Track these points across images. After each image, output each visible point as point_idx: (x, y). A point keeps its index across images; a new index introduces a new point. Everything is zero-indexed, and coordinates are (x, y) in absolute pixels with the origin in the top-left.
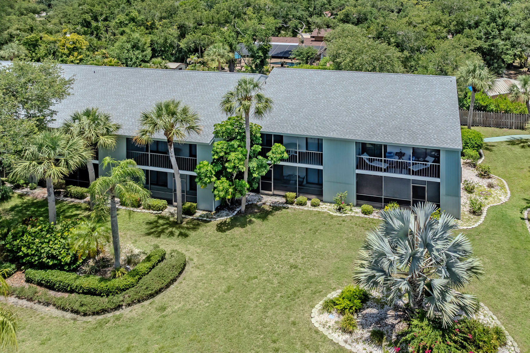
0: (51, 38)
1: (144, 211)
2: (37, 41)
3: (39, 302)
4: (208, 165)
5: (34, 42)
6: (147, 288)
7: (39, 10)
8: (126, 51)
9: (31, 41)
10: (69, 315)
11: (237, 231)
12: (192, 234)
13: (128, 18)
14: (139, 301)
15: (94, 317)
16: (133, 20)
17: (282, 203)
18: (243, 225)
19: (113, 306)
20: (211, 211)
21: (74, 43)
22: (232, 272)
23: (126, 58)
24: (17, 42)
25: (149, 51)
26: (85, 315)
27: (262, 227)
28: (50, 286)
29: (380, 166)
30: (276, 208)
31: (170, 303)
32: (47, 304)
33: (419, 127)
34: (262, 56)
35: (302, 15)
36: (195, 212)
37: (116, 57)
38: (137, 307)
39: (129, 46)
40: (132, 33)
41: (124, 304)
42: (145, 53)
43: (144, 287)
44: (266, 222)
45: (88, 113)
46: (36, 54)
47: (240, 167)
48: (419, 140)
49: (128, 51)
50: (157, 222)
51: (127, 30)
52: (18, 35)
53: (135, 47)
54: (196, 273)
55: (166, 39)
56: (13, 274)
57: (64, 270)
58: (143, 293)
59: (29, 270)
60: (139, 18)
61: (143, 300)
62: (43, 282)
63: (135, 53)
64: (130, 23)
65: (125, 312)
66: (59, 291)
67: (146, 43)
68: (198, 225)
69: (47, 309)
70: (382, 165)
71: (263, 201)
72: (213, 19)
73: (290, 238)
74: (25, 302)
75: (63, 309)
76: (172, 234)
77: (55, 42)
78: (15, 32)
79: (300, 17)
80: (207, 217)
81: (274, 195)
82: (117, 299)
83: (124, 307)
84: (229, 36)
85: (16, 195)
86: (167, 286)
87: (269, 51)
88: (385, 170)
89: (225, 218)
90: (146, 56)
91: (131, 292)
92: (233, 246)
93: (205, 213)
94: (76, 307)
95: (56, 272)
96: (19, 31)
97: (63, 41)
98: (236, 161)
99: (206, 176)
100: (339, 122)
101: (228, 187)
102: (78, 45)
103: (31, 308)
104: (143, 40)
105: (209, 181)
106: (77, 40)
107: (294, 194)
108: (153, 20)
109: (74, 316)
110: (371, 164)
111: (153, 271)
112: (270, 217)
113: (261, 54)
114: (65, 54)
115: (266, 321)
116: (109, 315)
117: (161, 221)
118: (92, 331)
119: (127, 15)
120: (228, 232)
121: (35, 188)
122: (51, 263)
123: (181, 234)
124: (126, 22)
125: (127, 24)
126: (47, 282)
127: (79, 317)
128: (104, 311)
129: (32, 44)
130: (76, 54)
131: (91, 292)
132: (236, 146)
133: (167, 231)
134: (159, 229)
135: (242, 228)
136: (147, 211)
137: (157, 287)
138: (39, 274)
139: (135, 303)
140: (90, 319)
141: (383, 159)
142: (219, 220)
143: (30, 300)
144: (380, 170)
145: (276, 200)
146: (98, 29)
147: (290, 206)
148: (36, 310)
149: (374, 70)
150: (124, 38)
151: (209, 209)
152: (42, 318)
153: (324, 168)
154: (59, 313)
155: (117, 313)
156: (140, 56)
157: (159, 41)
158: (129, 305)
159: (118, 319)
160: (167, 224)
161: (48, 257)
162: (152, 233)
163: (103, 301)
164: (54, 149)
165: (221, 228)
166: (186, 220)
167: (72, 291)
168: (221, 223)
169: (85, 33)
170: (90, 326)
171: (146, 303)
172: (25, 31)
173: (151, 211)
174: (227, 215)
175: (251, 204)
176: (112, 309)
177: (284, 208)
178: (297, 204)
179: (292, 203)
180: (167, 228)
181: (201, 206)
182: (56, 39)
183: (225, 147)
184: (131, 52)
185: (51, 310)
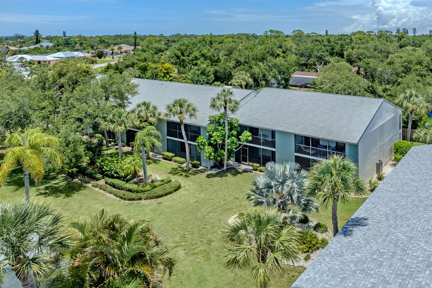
0: (154, 66)
1: (173, 163)
2: (146, 67)
3: (108, 192)
4: (203, 139)
5: (145, 68)
6: (155, 193)
7: (163, 49)
8: (197, 76)
9: (143, 67)
10: (118, 199)
11: (217, 179)
12: (192, 177)
13: (200, 54)
14: (150, 199)
15: (128, 201)
16: (203, 55)
17: (251, 170)
18: (221, 177)
19: (137, 198)
20: (208, 168)
21: (167, 70)
22: (202, 196)
23: (197, 81)
24: (136, 67)
25: (212, 77)
26: (125, 200)
27: (231, 179)
28: (114, 186)
29: (309, 152)
30: (245, 171)
31: (164, 202)
32: (111, 193)
33: (337, 128)
34: (284, 84)
35: (321, 55)
36: (199, 167)
37: (190, 80)
38: (149, 201)
39: (199, 72)
40: (201, 64)
41: (143, 198)
42: (209, 78)
43: (154, 192)
44: (235, 177)
45: (144, 104)
46: (145, 75)
47: (218, 140)
48: (332, 136)
49: (198, 76)
50: (177, 169)
51: (199, 62)
52: (137, 63)
53: (203, 73)
54: (184, 192)
55: (225, 69)
56: (100, 179)
57: (121, 180)
58: (152, 194)
59: (107, 178)
60: (207, 55)
61: (152, 198)
62: (111, 184)
63: (203, 78)
64: (201, 57)
65: (143, 202)
66: (117, 189)
67: (210, 71)
68: (197, 173)
69: (110, 195)
70: (310, 151)
71: (240, 167)
72: (256, 56)
73: (244, 186)
74: (102, 191)
75: (117, 196)
76: (181, 175)
77: (156, 68)
78: (135, 61)
79: (319, 56)
80: (204, 170)
81: (249, 165)
82: (139, 195)
83: (143, 200)
84: (264, 69)
85: (114, 148)
86: (166, 194)
87: (289, 80)
88: (312, 154)
89: (214, 172)
90: (210, 80)
91: (147, 193)
92: (210, 185)
93: (204, 168)
94: (121, 195)
95: (117, 180)
96: (137, 61)
97: (161, 68)
98: (216, 137)
99: (202, 145)
100: (288, 122)
101: (211, 152)
102: (169, 71)
103: (104, 194)
104: (208, 69)
105: (203, 148)
106: (169, 68)
107: (258, 165)
108: (218, 56)
109: (120, 199)
110: (305, 150)
111: (161, 186)
112: (239, 175)
113: (283, 82)
114: (161, 76)
115: (207, 217)
116: (135, 202)
117: (179, 169)
118: (125, 206)
119: (200, 52)
120: (211, 179)
121: (124, 146)
122: (115, 176)
123: (186, 176)
124: (199, 57)
125: (199, 58)
126: (113, 184)
127: (122, 201)
128: (133, 199)
129: (143, 69)
130: (168, 76)
131: (130, 190)
132: (220, 129)
133: (179, 174)
134: (176, 172)
135: (220, 177)
136: (174, 163)
137: (160, 193)
138: (110, 180)
139: (148, 199)
140: (127, 202)
141: (311, 147)
142: (210, 172)
143: (104, 190)
144: (309, 154)
145: (248, 168)
146: (184, 62)
147: (254, 171)
148: (106, 195)
149: (349, 94)
150: (196, 68)
151: (207, 167)
152: (107, 198)
153: (276, 150)
154: (114, 197)
155: (139, 201)
156: (206, 80)
157: (221, 71)
158: (145, 199)
159: (138, 203)
160: (182, 170)
161: (115, 173)
162: (172, 173)
163: (134, 195)
164: (120, 118)
165: (208, 176)
166: (192, 170)
167: (122, 189)
168: (210, 174)
169: (176, 64)
170: (125, 204)
171: (154, 200)
172: (141, 61)
173: (176, 164)
174: (216, 171)
175: (232, 168)
176: (137, 200)
177: (250, 172)
178: (259, 171)
179: (256, 170)
180: (180, 172)
181: (203, 164)
182: (157, 66)
183: (213, 129)
184: (200, 76)
185: (112, 196)
